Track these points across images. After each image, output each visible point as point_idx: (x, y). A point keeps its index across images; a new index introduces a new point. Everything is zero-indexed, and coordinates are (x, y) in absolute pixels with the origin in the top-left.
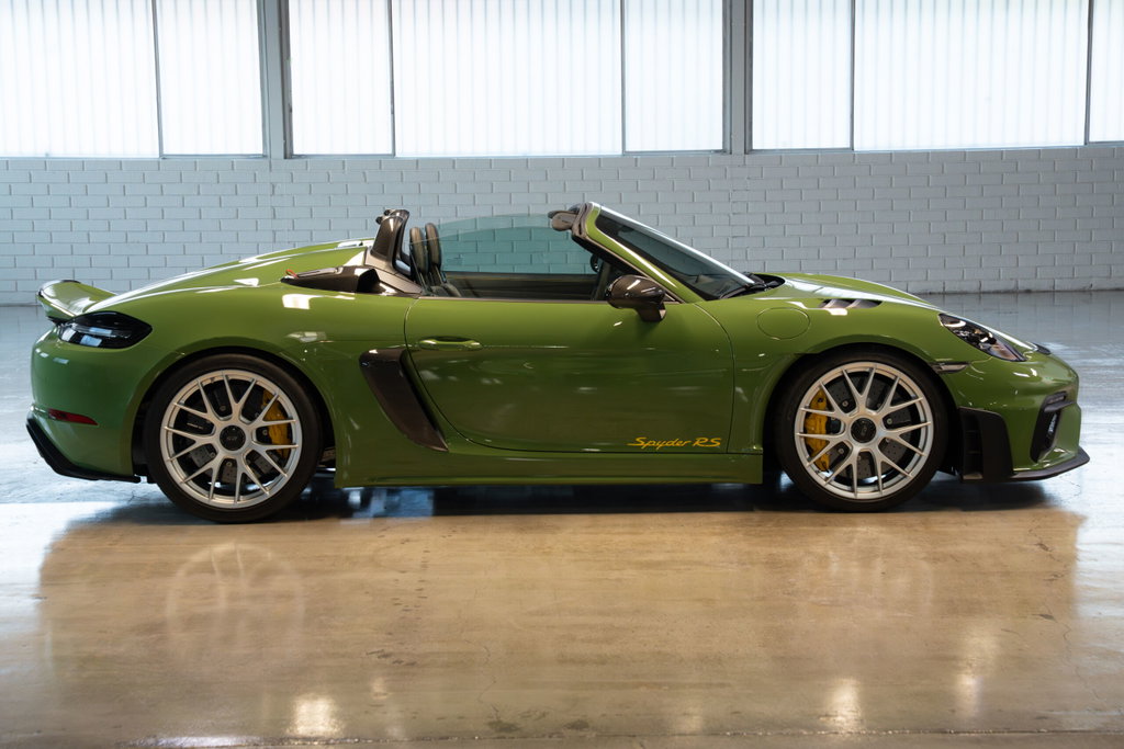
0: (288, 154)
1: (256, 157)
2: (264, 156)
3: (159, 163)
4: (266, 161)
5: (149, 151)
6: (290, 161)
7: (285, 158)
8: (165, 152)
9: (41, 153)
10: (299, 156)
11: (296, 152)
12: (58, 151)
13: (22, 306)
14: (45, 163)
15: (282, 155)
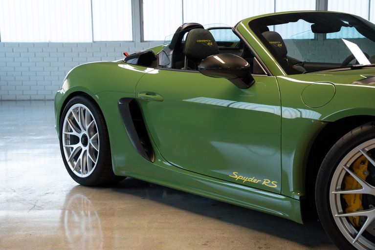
0: (142, 41)
1: (130, 42)
2: (133, 41)
3: (92, 44)
4: (133, 43)
5: (89, 40)
6: (142, 43)
7: (141, 42)
8: (95, 40)
9: (47, 41)
10: (146, 41)
11: (145, 40)
12: (54, 40)
13: (39, 100)
14: (48, 45)
15: (140, 41)
